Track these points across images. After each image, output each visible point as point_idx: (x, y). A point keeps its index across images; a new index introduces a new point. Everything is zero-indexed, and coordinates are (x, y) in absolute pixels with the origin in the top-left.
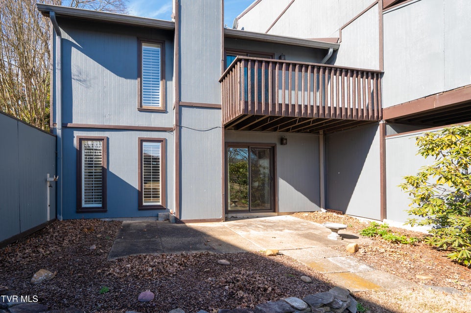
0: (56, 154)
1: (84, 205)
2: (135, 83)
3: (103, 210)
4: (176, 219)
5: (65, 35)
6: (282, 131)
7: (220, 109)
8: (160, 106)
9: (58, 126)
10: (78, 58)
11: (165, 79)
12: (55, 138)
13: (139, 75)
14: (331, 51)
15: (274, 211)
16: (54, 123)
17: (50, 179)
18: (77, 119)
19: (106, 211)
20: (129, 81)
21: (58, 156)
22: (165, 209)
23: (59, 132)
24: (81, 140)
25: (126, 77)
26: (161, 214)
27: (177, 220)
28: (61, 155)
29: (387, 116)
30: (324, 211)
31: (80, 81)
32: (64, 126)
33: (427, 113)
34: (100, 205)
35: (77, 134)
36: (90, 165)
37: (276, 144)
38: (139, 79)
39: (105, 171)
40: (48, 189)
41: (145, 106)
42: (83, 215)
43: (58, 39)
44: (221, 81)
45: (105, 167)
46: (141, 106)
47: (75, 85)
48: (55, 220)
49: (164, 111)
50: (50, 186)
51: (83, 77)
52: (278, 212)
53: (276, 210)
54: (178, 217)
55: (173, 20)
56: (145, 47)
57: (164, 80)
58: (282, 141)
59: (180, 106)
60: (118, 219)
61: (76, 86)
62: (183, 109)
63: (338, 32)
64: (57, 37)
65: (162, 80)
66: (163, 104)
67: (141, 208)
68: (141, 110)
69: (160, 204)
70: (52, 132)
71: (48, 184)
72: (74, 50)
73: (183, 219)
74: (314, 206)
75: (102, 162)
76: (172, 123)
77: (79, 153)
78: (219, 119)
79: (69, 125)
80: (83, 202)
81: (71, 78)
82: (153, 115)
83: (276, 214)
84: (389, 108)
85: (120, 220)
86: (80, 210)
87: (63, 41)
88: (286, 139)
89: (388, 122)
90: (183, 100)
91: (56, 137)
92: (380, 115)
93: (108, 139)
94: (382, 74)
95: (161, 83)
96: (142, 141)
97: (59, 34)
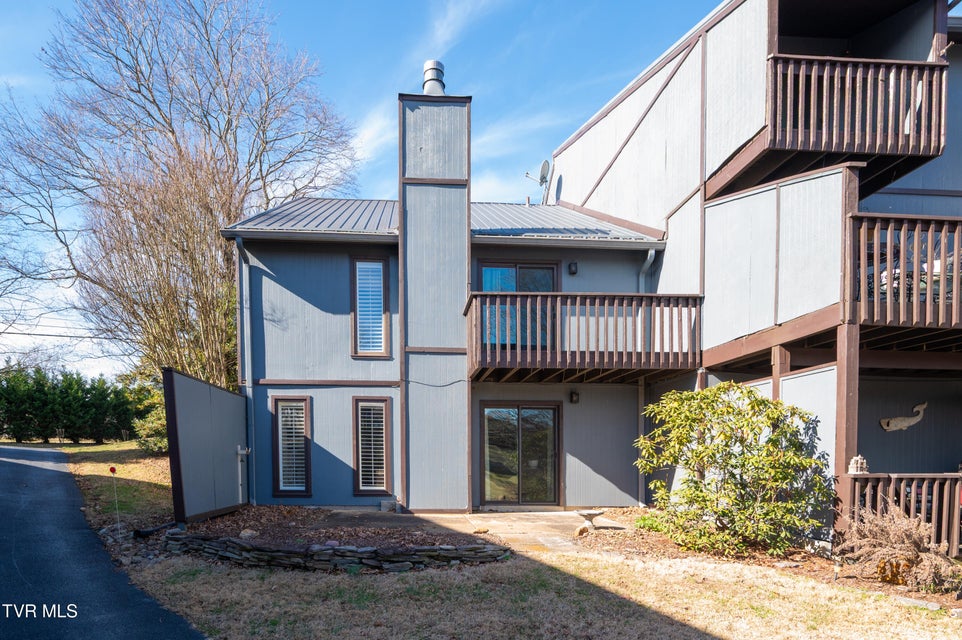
0: (247, 419)
1: (282, 487)
2: (348, 319)
3: (307, 494)
4: (402, 506)
5: (254, 261)
6: (571, 382)
7: (465, 354)
8: (382, 351)
9: (248, 383)
10: (271, 290)
11: (389, 310)
12: (244, 399)
13: (353, 309)
14: (652, 253)
15: (558, 505)
16: (243, 380)
17: (242, 452)
18: (272, 374)
19: (310, 496)
20: (338, 317)
21: (249, 423)
22: (391, 495)
23: (249, 391)
24: (277, 401)
25: (334, 312)
26: (385, 502)
27: (404, 510)
28: (252, 421)
29: (707, 363)
30: (642, 505)
31: (274, 321)
32: (255, 383)
33: (733, 364)
34: (303, 488)
35: (271, 393)
36: (289, 434)
37: (561, 402)
38: (353, 314)
39: (308, 443)
40: (240, 464)
41: (361, 352)
42: (281, 500)
43: (245, 268)
44: (465, 314)
45: (309, 437)
46: (356, 352)
47: (268, 327)
48: (247, 504)
49: (389, 358)
50: (242, 461)
51: (278, 315)
52: (565, 505)
53: (561, 503)
54: (405, 505)
55: (397, 232)
56: (360, 265)
57: (388, 314)
58: (573, 397)
59: (407, 354)
60: (326, 508)
61: (269, 329)
62: (411, 356)
63: (664, 222)
64: (244, 265)
65: (384, 312)
66: (386, 349)
67: (357, 493)
68: (356, 357)
69: (384, 488)
70: (241, 390)
71: (239, 459)
72: (265, 280)
73: (410, 508)
74: (626, 498)
75: (305, 431)
76: (396, 377)
77: (275, 418)
78: (463, 368)
79: (262, 381)
80: (281, 484)
81: (263, 318)
82: (373, 363)
83: (562, 508)
84: (708, 350)
85: (330, 508)
86: (277, 493)
87: (252, 269)
88: (578, 395)
89: (711, 370)
90: (410, 344)
91: (246, 397)
92: (698, 360)
93: (311, 398)
94: (702, 299)
95: (383, 316)
96: (357, 401)
97: (247, 261)
